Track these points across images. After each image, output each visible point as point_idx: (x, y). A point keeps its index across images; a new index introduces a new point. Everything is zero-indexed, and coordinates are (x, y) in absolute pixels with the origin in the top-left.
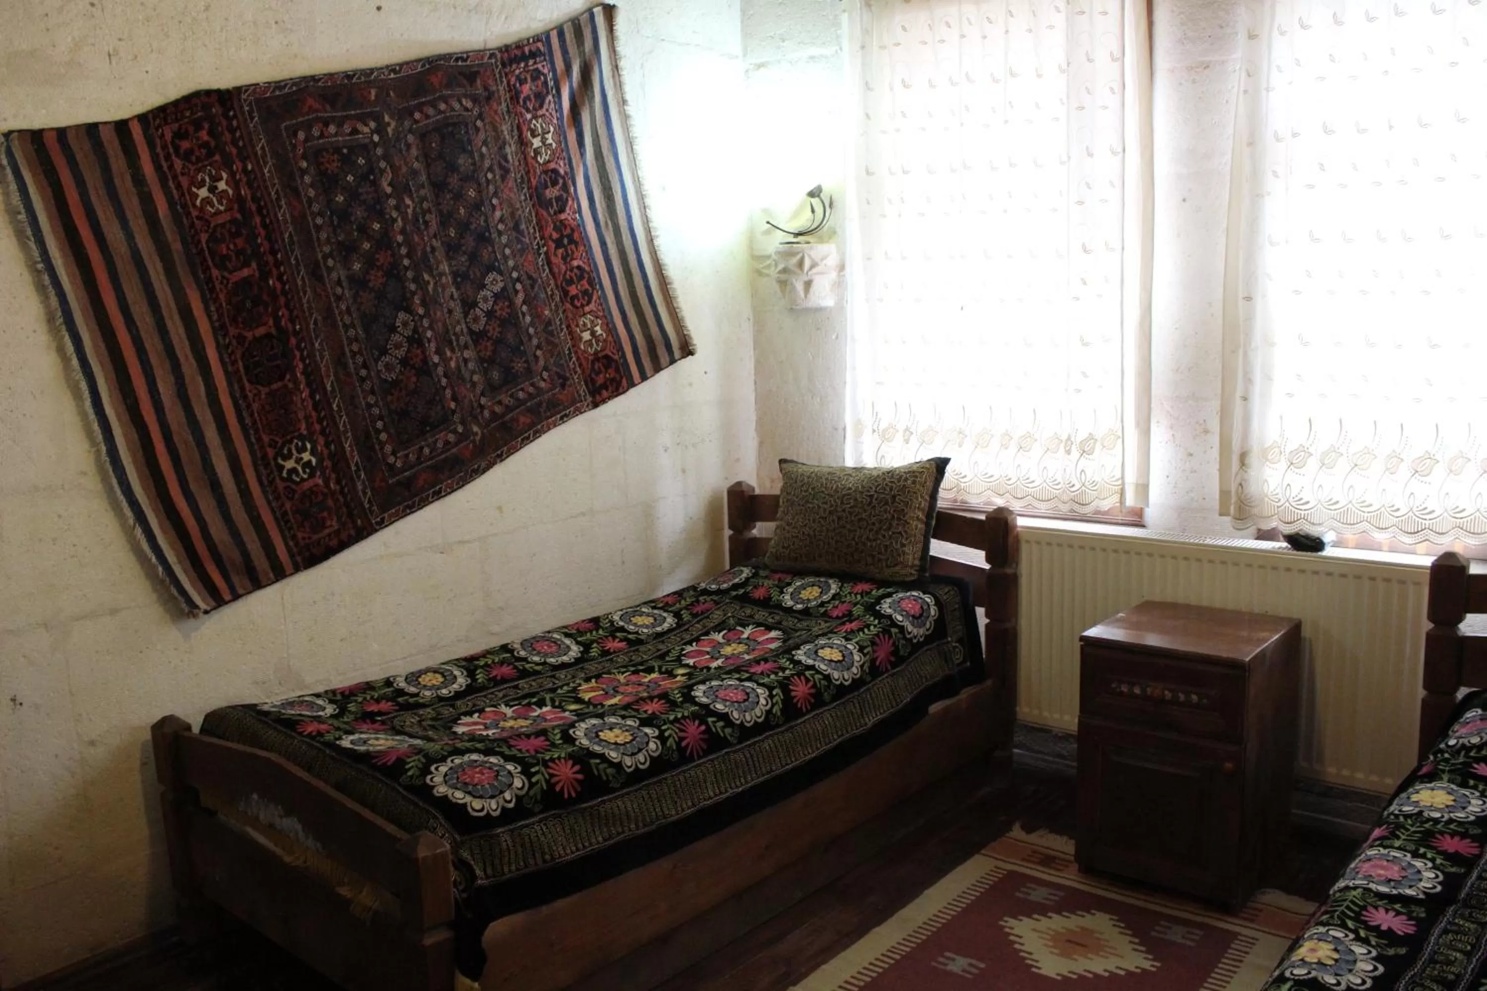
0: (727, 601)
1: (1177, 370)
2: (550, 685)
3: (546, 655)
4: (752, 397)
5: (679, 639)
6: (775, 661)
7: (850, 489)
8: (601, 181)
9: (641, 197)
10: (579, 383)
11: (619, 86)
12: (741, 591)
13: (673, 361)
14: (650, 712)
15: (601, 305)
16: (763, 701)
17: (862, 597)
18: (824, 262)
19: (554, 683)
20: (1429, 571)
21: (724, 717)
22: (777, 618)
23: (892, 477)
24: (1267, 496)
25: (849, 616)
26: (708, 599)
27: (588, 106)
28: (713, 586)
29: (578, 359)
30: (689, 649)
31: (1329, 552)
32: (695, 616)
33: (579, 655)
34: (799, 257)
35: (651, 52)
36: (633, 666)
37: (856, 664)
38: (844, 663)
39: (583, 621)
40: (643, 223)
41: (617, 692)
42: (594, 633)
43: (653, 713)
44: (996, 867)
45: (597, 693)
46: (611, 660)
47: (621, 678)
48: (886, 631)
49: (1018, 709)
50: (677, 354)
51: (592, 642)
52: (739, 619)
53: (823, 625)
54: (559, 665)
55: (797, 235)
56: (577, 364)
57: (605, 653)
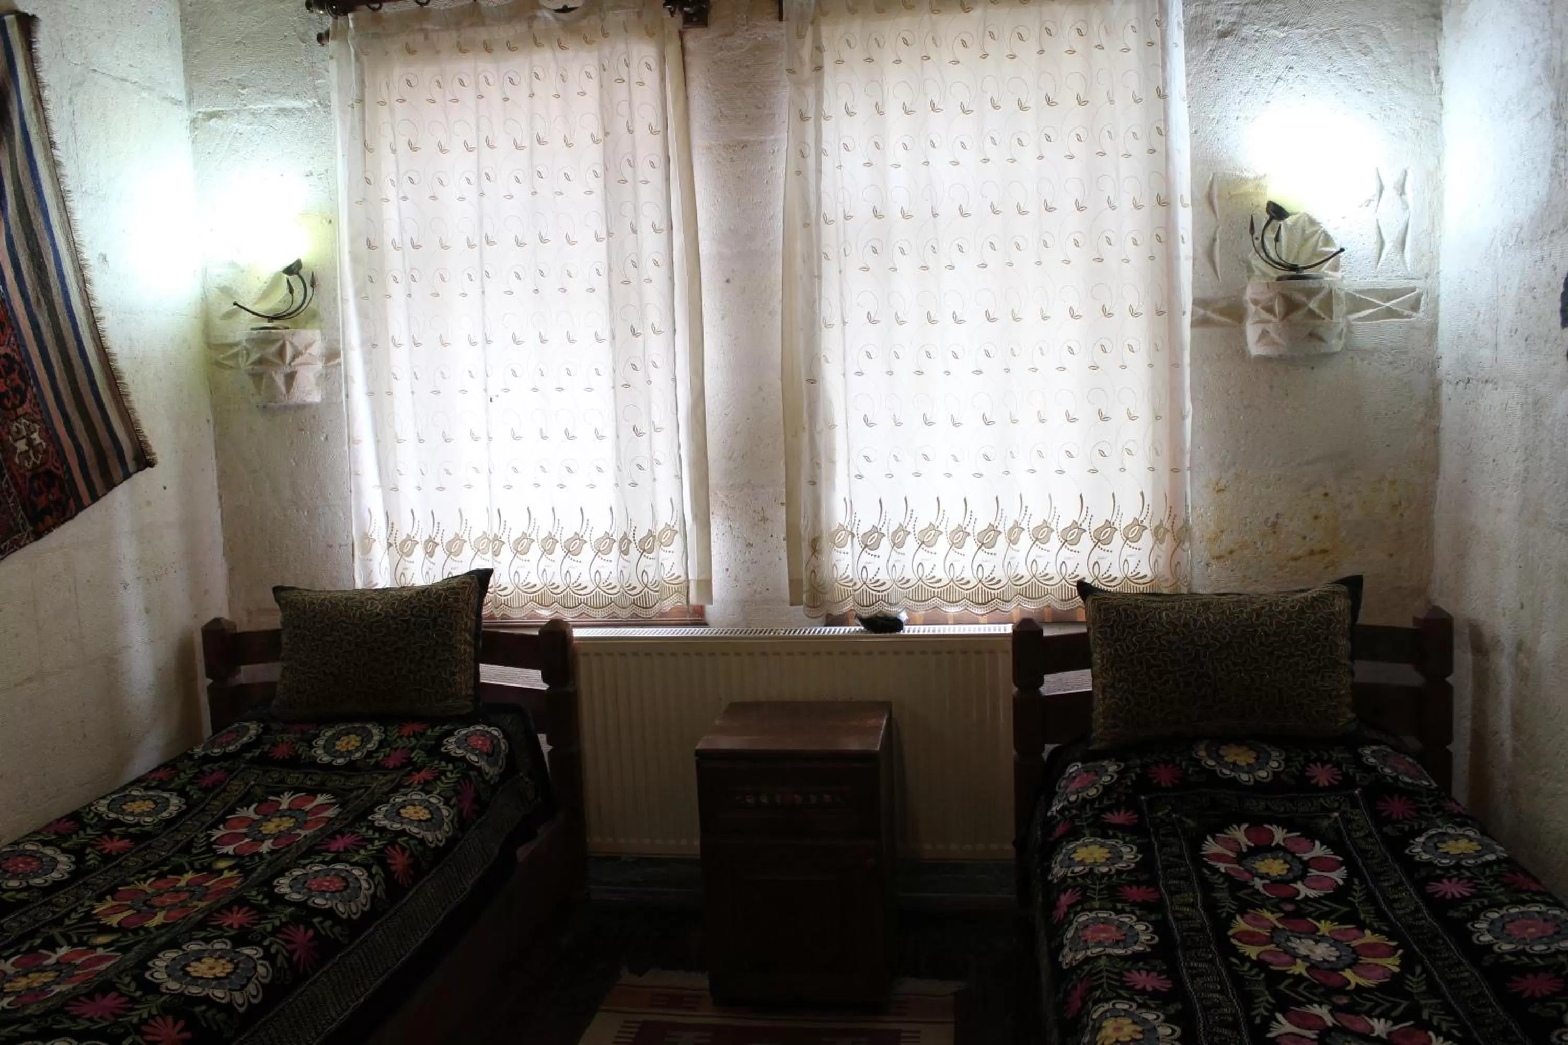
0: (243, 766)
1: (730, 458)
2: (49, 917)
3: (26, 876)
4: (217, 517)
5: (198, 824)
6: (353, 833)
7: (378, 614)
8: (28, 243)
9: (80, 268)
10: (15, 508)
11: (44, 123)
12: (257, 752)
13: (127, 476)
14: (236, 926)
15: (38, 405)
16: (365, 885)
17: (417, 740)
18: (308, 351)
19: (54, 913)
20: (1010, 639)
21: (329, 913)
22: (318, 779)
23: (429, 595)
24: (836, 581)
25: (413, 767)
26: (216, 767)
27: (6, 145)
28: (216, 751)
29: (12, 476)
30: (217, 834)
31: (908, 630)
32: (206, 790)
33: (73, 867)
34: (279, 344)
35: (80, 84)
36: (154, 867)
37: (446, 820)
38: (434, 822)
39: (59, 820)
40: (83, 301)
41: (153, 907)
42: (81, 833)
43: (241, 926)
44: (626, 1022)
45: (126, 914)
46: (119, 865)
47: (145, 886)
48: (465, 776)
49: (588, 840)
50: (131, 466)
51: (85, 846)
52: (267, 787)
53: (383, 780)
54: (50, 886)
55: (271, 319)
56: (11, 483)
57: (107, 858)
